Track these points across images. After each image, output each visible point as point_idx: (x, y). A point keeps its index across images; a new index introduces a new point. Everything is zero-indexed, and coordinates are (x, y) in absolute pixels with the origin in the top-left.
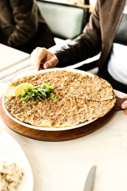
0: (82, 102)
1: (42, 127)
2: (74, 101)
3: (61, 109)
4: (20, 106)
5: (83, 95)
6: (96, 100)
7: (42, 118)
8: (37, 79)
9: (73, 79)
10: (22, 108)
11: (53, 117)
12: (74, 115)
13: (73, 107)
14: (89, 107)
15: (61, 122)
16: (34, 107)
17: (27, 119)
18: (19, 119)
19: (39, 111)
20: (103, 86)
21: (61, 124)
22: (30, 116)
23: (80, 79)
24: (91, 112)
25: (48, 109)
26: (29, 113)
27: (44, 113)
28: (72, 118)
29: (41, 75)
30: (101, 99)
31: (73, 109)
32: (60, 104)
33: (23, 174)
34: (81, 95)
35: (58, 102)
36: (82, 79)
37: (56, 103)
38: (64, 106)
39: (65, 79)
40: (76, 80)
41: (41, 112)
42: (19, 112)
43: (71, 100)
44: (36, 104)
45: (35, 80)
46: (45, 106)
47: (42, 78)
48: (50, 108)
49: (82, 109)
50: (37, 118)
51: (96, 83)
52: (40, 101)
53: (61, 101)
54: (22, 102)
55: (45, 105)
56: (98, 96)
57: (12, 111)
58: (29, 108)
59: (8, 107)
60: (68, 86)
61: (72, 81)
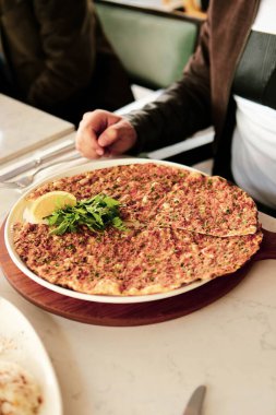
0: (187, 239)
1: (97, 295)
2: (170, 236)
3: (141, 254)
4: (49, 248)
5: (190, 223)
6: (218, 234)
7: (97, 275)
8: (90, 182)
9: (170, 183)
10: (53, 251)
11: (123, 274)
12: (170, 269)
13: (166, 250)
14: (203, 251)
15: (139, 284)
16: (79, 249)
17: (63, 278)
18: (47, 277)
19: (90, 258)
20: (236, 202)
21: (140, 288)
22: (69, 270)
23: (186, 185)
24: (207, 262)
25: (110, 254)
26: (67, 263)
27: (101, 264)
28: (163, 274)
29: (99, 173)
30: (230, 234)
31: (166, 255)
32: (137, 242)
33: (40, 401)
34: (186, 223)
35: (133, 239)
36: (190, 185)
37: (129, 241)
38: (147, 248)
39: (153, 185)
40: (176, 187)
41: (95, 262)
42: (45, 261)
43: (161, 234)
44: (84, 244)
45: (85, 184)
46: (103, 248)
47: (101, 180)
48: (116, 253)
49: (187, 255)
50: (86, 274)
51: (221, 194)
52: (94, 235)
53: (139, 236)
54: (51, 238)
55: (105, 244)
56: (224, 225)
57: (31, 258)
58: (69, 251)
59: (20, 251)
60: (159, 201)
61: (167, 190)
